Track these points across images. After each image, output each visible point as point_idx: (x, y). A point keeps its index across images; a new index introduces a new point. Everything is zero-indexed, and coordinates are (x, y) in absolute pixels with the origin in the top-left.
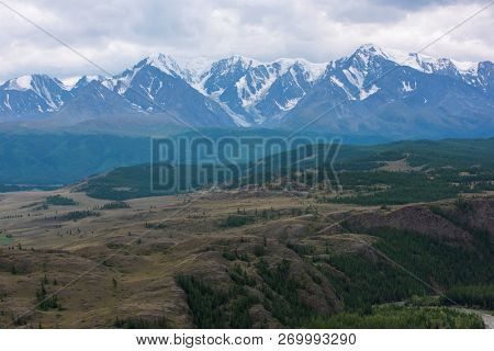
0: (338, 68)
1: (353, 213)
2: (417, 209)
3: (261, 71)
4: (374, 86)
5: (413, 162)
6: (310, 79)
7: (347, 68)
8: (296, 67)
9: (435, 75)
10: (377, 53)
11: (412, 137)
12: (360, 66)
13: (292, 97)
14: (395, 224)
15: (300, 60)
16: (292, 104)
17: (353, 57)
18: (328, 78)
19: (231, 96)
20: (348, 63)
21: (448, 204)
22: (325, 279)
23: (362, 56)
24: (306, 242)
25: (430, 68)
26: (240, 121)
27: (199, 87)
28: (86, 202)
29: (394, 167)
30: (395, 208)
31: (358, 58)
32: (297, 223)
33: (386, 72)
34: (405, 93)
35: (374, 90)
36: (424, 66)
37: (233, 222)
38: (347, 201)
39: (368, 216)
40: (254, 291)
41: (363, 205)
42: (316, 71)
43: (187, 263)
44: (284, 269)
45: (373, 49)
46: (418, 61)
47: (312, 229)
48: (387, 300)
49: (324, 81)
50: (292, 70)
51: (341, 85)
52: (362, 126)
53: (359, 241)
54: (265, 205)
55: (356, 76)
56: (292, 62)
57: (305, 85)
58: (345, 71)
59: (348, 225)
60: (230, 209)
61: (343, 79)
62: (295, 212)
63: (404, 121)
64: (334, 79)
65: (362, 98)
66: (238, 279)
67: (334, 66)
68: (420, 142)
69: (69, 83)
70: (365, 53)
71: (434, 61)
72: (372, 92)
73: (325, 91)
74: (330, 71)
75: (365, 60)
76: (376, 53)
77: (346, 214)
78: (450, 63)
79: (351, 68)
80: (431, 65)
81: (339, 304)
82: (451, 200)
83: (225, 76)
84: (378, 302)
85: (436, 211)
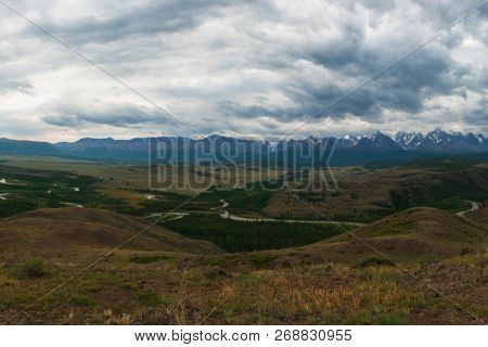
0: (431, 134)
3: (411, 135)
7: (433, 134)
8: (420, 133)
10: (441, 130)
13: (419, 142)
16: (419, 144)
17: (435, 131)
19: (402, 141)
24: (423, 182)
26: (405, 148)
27: (394, 139)
28: (364, 170)
29: (447, 161)
32: (421, 176)
33: (443, 135)
37: (403, 176)
40: (410, 195)
42: (425, 135)
43: (391, 187)
44: (418, 189)
47: (425, 178)
48: (445, 198)
53: (438, 182)
54: (411, 171)
56: (418, 132)
57: (422, 138)
59: (434, 177)
60: (402, 172)
62: (420, 173)
66: (406, 192)
69: (359, 138)
73: (427, 140)
74: (429, 135)
78: (461, 133)
83: (401, 135)
84: (443, 198)
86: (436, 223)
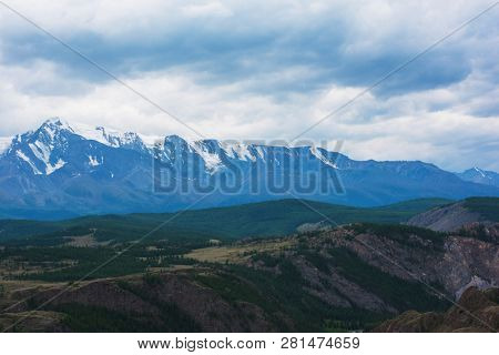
1: (40, 290)
2: (105, 284)
4: (60, 161)
5: (100, 237)
9: (122, 149)
11: (98, 212)
12: (46, 140)
14: (83, 300)
18: (14, 152)
20: (34, 137)
21: (135, 278)
23: (48, 130)
25: (117, 142)
30: (82, 284)
31: (45, 132)
34: (92, 167)
35: (60, 164)
36: (110, 140)
38: (34, 278)
39: (56, 292)
41: (50, 281)
45: (59, 123)
46: (104, 135)
49: (9, 156)
51: (27, 159)
52: (48, 202)
55: (42, 150)
58: (31, 145)
61: (29, 153)
63: (90, 195)
64: (20, 154)
65: (48, 173)
67: (20, 139)
68: (106, 216)
70: (51, 126)
71: (121, 135)
72: (58, 166)
75: (51, 133)
76: (61, 127)
77: (32, 291)
79: (37, 143)
80: (118, 139)
82: (139, 275)
85: (123, 285)
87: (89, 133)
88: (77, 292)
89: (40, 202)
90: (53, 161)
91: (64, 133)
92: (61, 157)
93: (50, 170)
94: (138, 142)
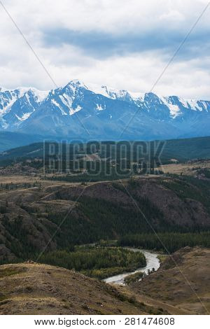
0: (56, 94)
1: (63, 187)
2: (105, 185)
3: (7, 94)
6: (38, 101)
7: (62, 94)
8: (29, 93)
9: (117, 101)
10: (81, 85)
12: (70, 94)
13: (26, 112)
14: (90, 194)
15: (32, 89)
16: (26, 116)
17: (66, 87)
18: (50, 100)
20: (63, 91)
21: (123, 182)
22: (45, 229)
23: (72, 87)
24: (33, 204)
25: (114, 96)
30: (90, 184)
31: (69, 89)
32: (28, 192)
33: (87, 98)
34: (99, 111)
35: (79, 108)
36: (111, 94)
38: (60, 179)
39: (73, 189)
41: (70, 182)
42: (42, 96)
44: (19, 221)
45: (79, 83)
46: (107, 91)
47: (37, 197)
48: (85, 242)
49: (47, 102)
50: (27, 95)
51: (58, 105)
52: (70, 132)
53: (67, 205)
55: (68, 100)
56: (27, 89)
57: (35, 104)
58: (60, 96)
59: (60, 194)
61: (59, 101)
62: (26, 185)
63: (97, 129)
64: (53, 101)
65: (71, 114)
67: (53, 93)
70: (73, 85)
71: (117, 92)
72: (77, 110)
73: (47, 109)
74: (51, 96)
75: (74, 89)
77: (58, 187)
78: (127, 93)
79: (64, 95)
80: (115, 94)
81: (54, 245)
82: (126, 180)
84: (79, 244)
85: (115, 186)
86: (53, 300)
87: (97, 90)
88: (87, 189)
89: (65, 132)
90: (74, 107)
91: (81, 89)
92: (79, 104)
93: (72, 112)
94: (128, 97)
